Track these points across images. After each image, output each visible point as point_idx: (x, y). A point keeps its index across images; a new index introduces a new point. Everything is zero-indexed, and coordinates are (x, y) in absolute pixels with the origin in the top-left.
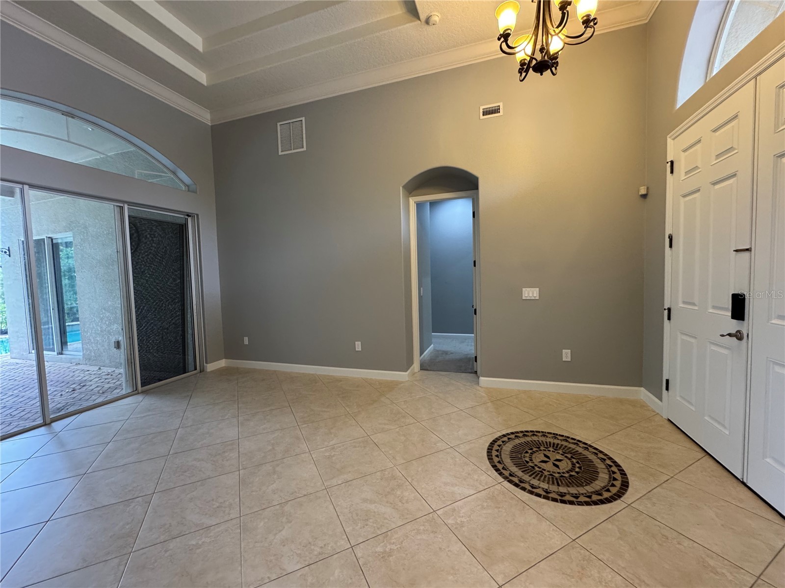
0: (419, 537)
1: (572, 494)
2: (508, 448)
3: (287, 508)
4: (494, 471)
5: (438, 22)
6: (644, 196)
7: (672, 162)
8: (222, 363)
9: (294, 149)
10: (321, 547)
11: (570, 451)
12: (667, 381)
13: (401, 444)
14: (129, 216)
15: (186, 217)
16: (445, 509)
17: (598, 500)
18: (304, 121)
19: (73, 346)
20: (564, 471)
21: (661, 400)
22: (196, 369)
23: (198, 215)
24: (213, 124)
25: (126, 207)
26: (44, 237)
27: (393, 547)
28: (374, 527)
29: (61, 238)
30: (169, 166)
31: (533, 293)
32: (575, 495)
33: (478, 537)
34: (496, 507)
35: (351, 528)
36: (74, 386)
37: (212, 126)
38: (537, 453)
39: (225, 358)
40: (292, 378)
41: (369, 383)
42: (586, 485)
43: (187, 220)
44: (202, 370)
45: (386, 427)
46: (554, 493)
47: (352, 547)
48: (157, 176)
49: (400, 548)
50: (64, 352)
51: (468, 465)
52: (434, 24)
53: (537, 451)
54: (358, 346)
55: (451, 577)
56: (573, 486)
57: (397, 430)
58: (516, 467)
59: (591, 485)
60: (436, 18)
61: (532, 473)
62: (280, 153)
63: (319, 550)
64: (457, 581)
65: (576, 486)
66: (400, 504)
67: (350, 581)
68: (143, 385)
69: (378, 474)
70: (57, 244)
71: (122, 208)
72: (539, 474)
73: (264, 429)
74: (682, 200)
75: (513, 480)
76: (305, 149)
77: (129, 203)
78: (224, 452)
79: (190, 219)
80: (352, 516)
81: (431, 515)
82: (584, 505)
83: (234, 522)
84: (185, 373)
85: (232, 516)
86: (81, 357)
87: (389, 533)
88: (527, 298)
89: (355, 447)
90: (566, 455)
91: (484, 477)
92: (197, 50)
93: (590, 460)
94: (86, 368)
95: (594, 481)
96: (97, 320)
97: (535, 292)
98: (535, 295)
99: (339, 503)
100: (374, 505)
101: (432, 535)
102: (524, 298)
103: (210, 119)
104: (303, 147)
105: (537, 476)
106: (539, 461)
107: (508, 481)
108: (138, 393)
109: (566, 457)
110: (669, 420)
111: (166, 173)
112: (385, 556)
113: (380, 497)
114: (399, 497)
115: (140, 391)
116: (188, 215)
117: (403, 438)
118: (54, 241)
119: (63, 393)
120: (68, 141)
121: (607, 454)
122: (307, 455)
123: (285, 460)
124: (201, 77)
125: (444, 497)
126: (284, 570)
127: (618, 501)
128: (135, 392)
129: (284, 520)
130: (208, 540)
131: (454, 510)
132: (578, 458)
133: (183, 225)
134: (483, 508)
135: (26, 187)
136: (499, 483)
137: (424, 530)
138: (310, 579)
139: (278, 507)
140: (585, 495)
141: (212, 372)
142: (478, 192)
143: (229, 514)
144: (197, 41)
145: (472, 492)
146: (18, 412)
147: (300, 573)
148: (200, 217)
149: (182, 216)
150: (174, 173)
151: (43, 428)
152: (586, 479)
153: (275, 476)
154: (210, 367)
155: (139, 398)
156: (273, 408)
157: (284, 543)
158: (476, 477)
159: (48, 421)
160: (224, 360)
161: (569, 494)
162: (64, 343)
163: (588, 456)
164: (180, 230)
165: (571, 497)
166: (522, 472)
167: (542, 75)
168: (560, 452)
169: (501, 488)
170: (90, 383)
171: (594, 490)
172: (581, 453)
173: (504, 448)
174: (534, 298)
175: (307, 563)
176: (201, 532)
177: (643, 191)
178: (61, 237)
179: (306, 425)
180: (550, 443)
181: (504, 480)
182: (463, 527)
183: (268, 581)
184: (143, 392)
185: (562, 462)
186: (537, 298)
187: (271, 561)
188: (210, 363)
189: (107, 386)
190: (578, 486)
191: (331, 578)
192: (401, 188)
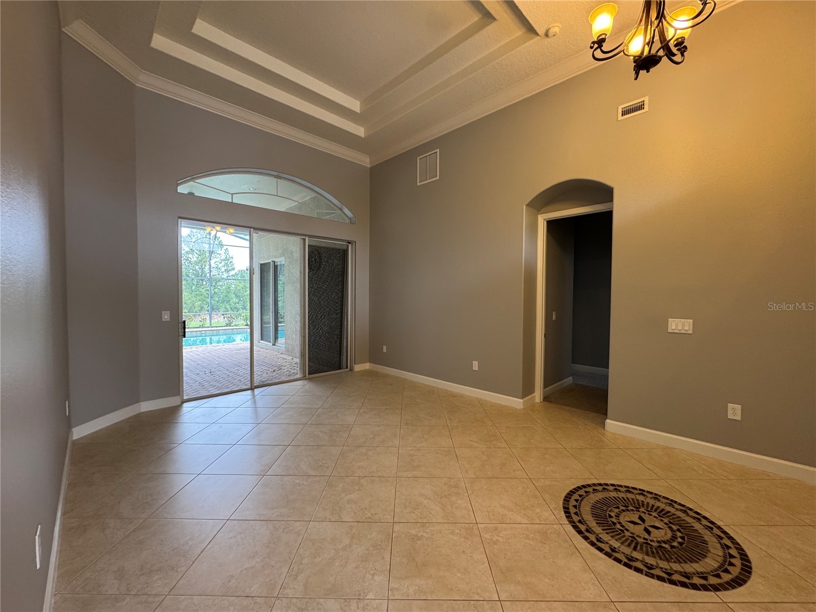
0: (451, 536)
1: (647, 563)
2: (594, 497)
3: (363, 481)
4: (563, 513)
5: (558, 33)
8: (367, 366)
9: (429, 179)
10: (372, 514)
11: (680, 523)
13: (480, 462)
14: (309, 246)
15: (348, 244)
16: (488, 525)
17: (678, 581)
18: (438, 153)
19: (281, 341)
20: (655, 539)
22: (347, 368)
23: (355, 242)
24: (372, 166)
25: (307, 238)
26: (270, 261)
27: (425, 535)
28: (418, 516)
29: (280, 262)
30: (337, 204)
31: (683, 326)
32: (649, 566)
33: (505, 558)
34: (542, 542)
35: (400, 510)
36: (275, 368)
37: (370, 168)
38: (632, 512)
39: (370, 362)
40: (414, 386)
41: (481, 403)
42: (675, 562)
43: (348, 246)
44: (351, 370)
45: (475, 444)
46: (622, 555)
47: (393, 523)
48: (331, 214)
49: (430, 538)
50: (276, 344)
51: (536, 498)
52: (554, 35)
53: (633, 510)
54: (475, 365)
55: (459, 575)
56: (654, 557)
57: (484, 449)
58: (593, 516)
59: (682, 565)
60: (555, 30)
61: (608, 528)
62: (418, 184)
63: (370, 515)
64: (462, 579)
65: (658, 558)
66: (449, 507)
67: (380, 543)
68: (309, 374)
69: (445, 479)
70: (277, 265)
71: (304, 240)
72: (617, 532)
73: (374, 422)
75: (580, 527)
76: (438, 178)
77: (310, 236)
78: (339, 431)
79: (350, 245)
80: (405, 503)
81: (471, 525)
82: (654, 578)
83: (326, 477)
84: (340, 369)
85: (326, 474)
86: (284, 349)
87: (427, 524)
88: (675, 331)
89: (437, 453)
90: (671, 525)
91: (546, 514)
92: (356, 113)
93: (706, 541)
94: (285, 356)
95: (691, 562)
96: (294, 322)
97: (687, 324)
98: (686, 328)
99: (401, 491)
100: (427, 501)
101: (463, 540)
102: (670, 331)
103: (369, 162)
104: (436, 176)
105: (613, 532)
106: (628, 520)
107: (572, 526)
108: (306, 379)
109: (670, 528)
111: (336, 210)
112: (415, 538)
113: (436, 496)
114: (451, 502)
115: (307, 377)
116: (348, 243)
117: (485, 458)
118: (276, 264)
119: (268, 372)
120: (277, 196)
121: (740, 543)
122: (396, 449)
123: (378, 449)
124: (360, 131)
125: (494, 516)
126: (341, 518)
127: (712, 593)
128: (304, 378)
129: (357, 488)
130: (306, 483)
131: (496, 529)
132: (686, 534)
133: (345, 251)
134: (527, 537)
135: (252, 229)
136: (561, 524)
137: (458, 533)
138: (354, 530)
139: (357, 478)
140: (664, 570)
141: (358, 372)
142: (613, 204)
143: (325, 472)
144: (355, 105)
145: (525, 521)
146: (244, 379)
147: (350, 524)
148: (357, 243)
149: (345, 243)
150: (341, 210)
151: (250, 391)
152: (680, 557)
153: (365, 457)
154: (358, 368)
155: (305, 382)
156: (388, 407)
157: (349, 502)
158: (538, 510)
159: (253, 388)
160: (368, 363)
161: (642, 561)
162: (276, 338)
163: (704, 536)
164: (343, 255)
165: (642, 565)
166: (597, 523)
167: (648, 72)
168: (666, 520)
169: (560, 529)
170: (283, 368)
171: (682, 570)
172: (697, 530)
173: (592, 495)
174: (685, 332)
175: (357, 520)
176: (305, 477)
178: (280, 260)
179: (407, 427)
180: (648, 503)
181: (568, 523)
182: (496, 544)
183: (328, 520)
184: (309, 379)
185: (659, 530)
186: (691, 332)
187: (336, 510)
188: (358, 364)
189: (293, 371)
190: (661, 559)
191: (369, 536)
192: (525, 206)
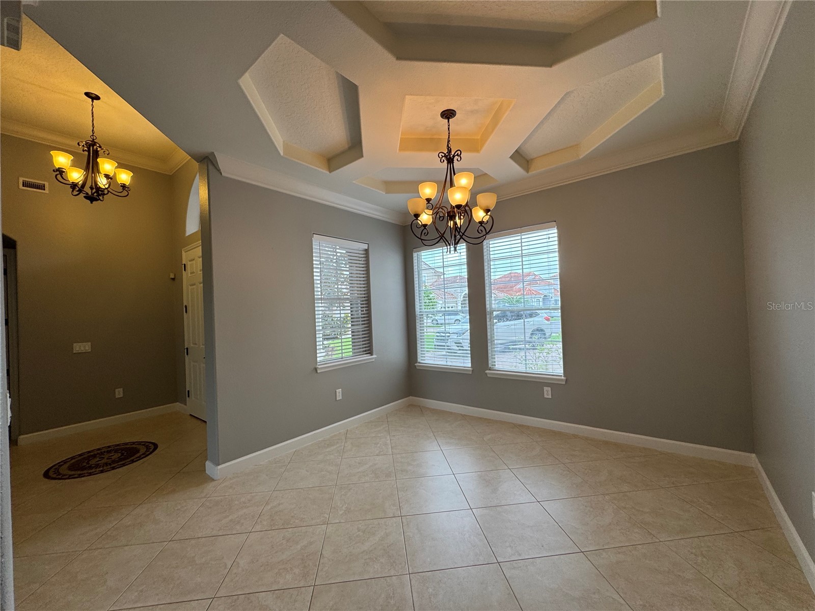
2: (65, 466)
4: (54, 480)
6: (173, 279)
7: (185, 265)
11: (121, 449)
12: (188, 391)
21: (186, 405)
31: (85, 347)
42: (131, 458)
56: (122, 461)
58: (74, 471)
59: (134, 456)
61: (89, 468)
72: (95, 467)
74: (190, 287)
75: (74, 477)
88: (79, 352)
93: (135, 447)
95: (136, 454)
97: (87, 346)
98: (87, 348)
105: (93, 468)
106: (95, 462)
107: (68, 479)
109: (118, 452)
110: (191, 415)
161: (118, 465)
166: (81, 471)
167: (92, 203)
168: (113, 452)
172: (129, 447)
173: (61, 468)
174: (86, 351)
177: (172, 276)
185: (114, 455)
186: (90, 351)
190: (125, 460)
